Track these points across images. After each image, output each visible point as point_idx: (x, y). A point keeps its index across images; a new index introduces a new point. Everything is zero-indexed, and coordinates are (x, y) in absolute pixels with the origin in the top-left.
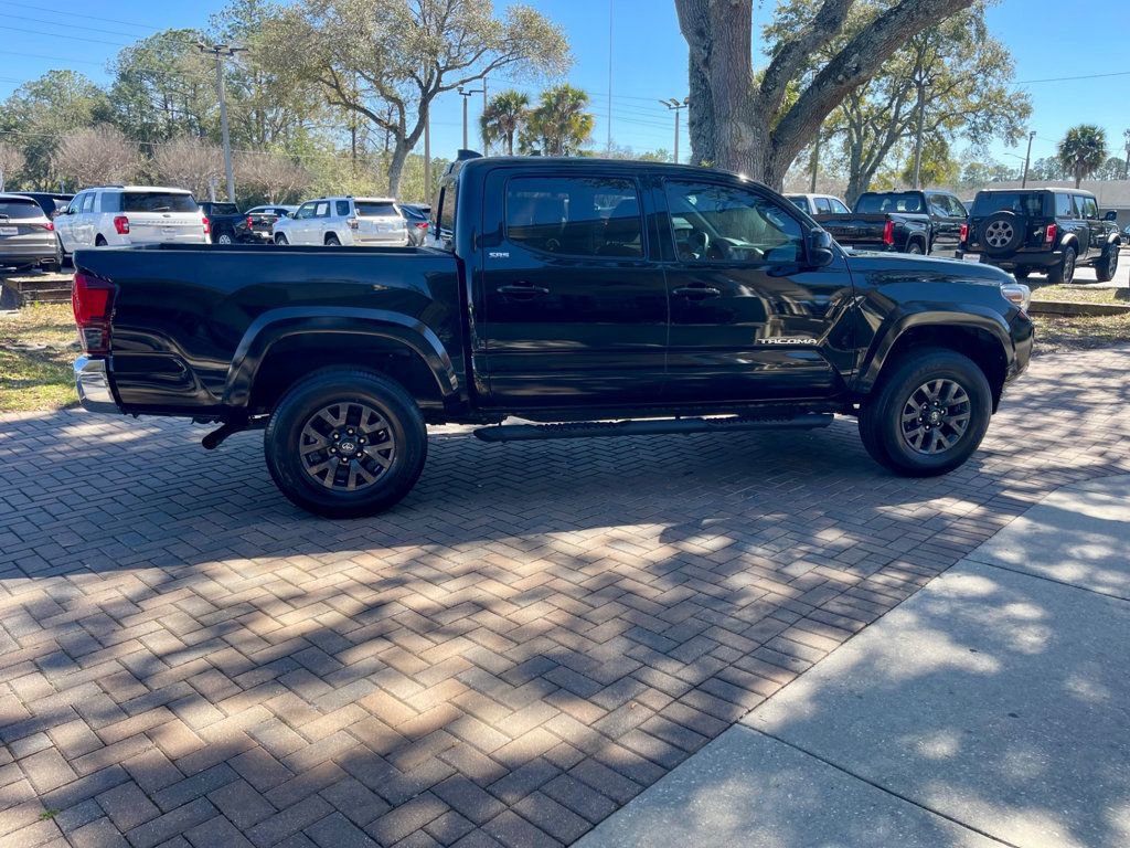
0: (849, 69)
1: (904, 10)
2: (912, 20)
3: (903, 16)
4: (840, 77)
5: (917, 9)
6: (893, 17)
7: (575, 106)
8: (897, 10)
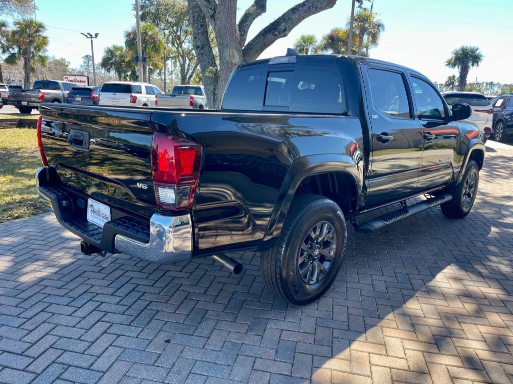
0: (280, 29)
1: (307, 5)
2: (310, 10)
3: (305, 8)
4: (276, 33)
5: (313, 6)
6: (301, 8)
7: (37, 31)
8: (303, 4)
